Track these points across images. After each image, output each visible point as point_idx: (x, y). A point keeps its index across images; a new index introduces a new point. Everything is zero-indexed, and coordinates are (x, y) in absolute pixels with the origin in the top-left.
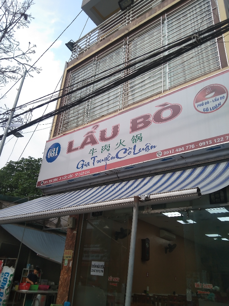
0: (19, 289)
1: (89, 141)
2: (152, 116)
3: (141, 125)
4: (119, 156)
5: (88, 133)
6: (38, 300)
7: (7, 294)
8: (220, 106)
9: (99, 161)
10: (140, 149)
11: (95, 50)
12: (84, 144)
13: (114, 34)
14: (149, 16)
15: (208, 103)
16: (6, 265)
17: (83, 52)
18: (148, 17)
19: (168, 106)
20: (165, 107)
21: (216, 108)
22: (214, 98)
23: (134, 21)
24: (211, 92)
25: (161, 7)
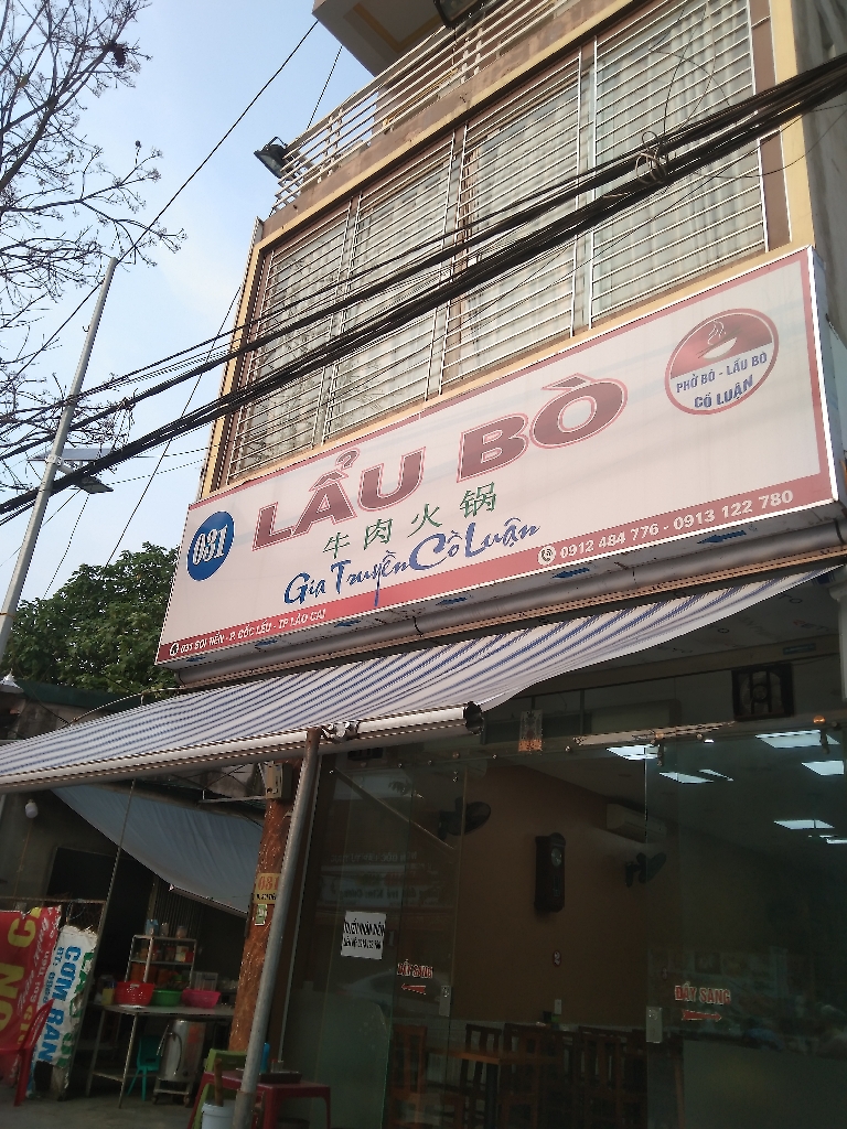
0: (116, 1001)
1: (324, 506)
2: (530, 421)
3: (494, 454)
4: (421, 561)
5: (323, 479)
6: (177, 1039)
7: (74, 1016)
8: (749, 389)
9: (356, 578)
10: (488, 536)
11: (356, 175)
12: (311, 516)
13: (421, 114)
14: (541, 48)
15: (711, 376)
16: (72, 923)
17: (315, 181)
18: (535, 53)
19: (584, 385)
20: (573, 388)
21: (735, 396)
22: (731, 362)
23: (489, 69)
24: (725, 340)
25: (582, 15)
